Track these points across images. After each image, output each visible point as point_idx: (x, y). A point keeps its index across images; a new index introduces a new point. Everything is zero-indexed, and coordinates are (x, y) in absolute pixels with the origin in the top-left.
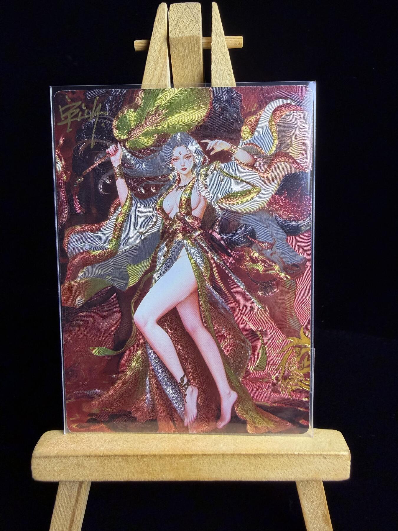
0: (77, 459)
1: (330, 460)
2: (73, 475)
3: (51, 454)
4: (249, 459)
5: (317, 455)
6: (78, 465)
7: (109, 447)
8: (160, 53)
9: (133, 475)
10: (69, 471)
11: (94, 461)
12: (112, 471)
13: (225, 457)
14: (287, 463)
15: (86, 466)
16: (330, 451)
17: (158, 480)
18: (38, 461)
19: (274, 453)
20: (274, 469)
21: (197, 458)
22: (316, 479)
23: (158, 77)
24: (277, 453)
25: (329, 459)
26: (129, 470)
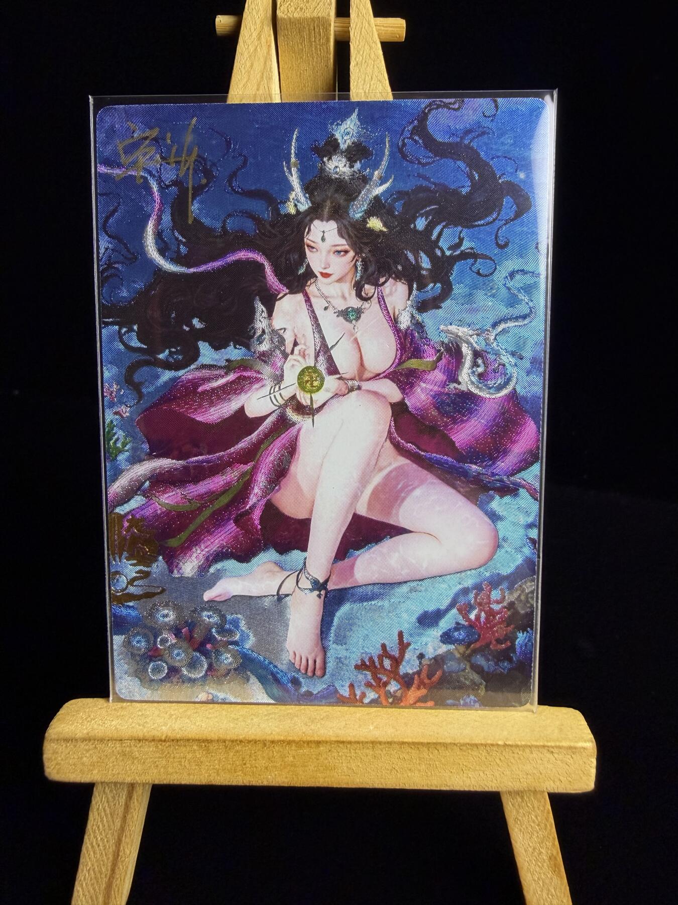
0: (122, 743)
1: (561, 756)
2: (114, 772)
3: (77, 734)
4: (418, 751)
5: (537, 747)
6: (124, 754)
7: (177, 726)
8: (259, 38)
9: (218, 774)
10: (107, 765)
11: (150, 749)
12: (181, 765)
13: (376, 747)
14: (485, 759)
15: (138, 758)
16: (561, 741)
17: (261, 784)
18: (55, 747)
19: (462, 741)
20: (462, 770)
21: (328, 747)
22: (535, 788)
23: (256, 79)
24: (467, 741)
25: (558, 754)
26: (210, 766)
